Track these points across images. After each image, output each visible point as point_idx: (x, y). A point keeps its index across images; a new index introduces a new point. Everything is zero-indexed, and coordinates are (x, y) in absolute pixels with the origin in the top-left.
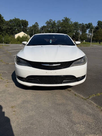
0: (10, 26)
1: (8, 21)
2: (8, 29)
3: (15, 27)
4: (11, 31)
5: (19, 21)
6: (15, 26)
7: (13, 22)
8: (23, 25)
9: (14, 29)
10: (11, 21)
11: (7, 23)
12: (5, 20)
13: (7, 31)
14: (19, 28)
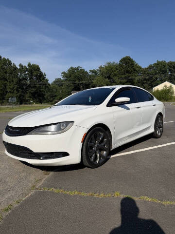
0: (148, 74)
1: (146, 68)
2: (145, 79)
3: (156, 76)
4: (149, 82)
5: (164, 66)
6: (156, 74)
7: (155, 68)
8: (170, 70)
9: (155, 78)
10: (150, 67)
11: (145, 71)
12: (142, 67)
13: (144, 83)
14: (163, 76)
